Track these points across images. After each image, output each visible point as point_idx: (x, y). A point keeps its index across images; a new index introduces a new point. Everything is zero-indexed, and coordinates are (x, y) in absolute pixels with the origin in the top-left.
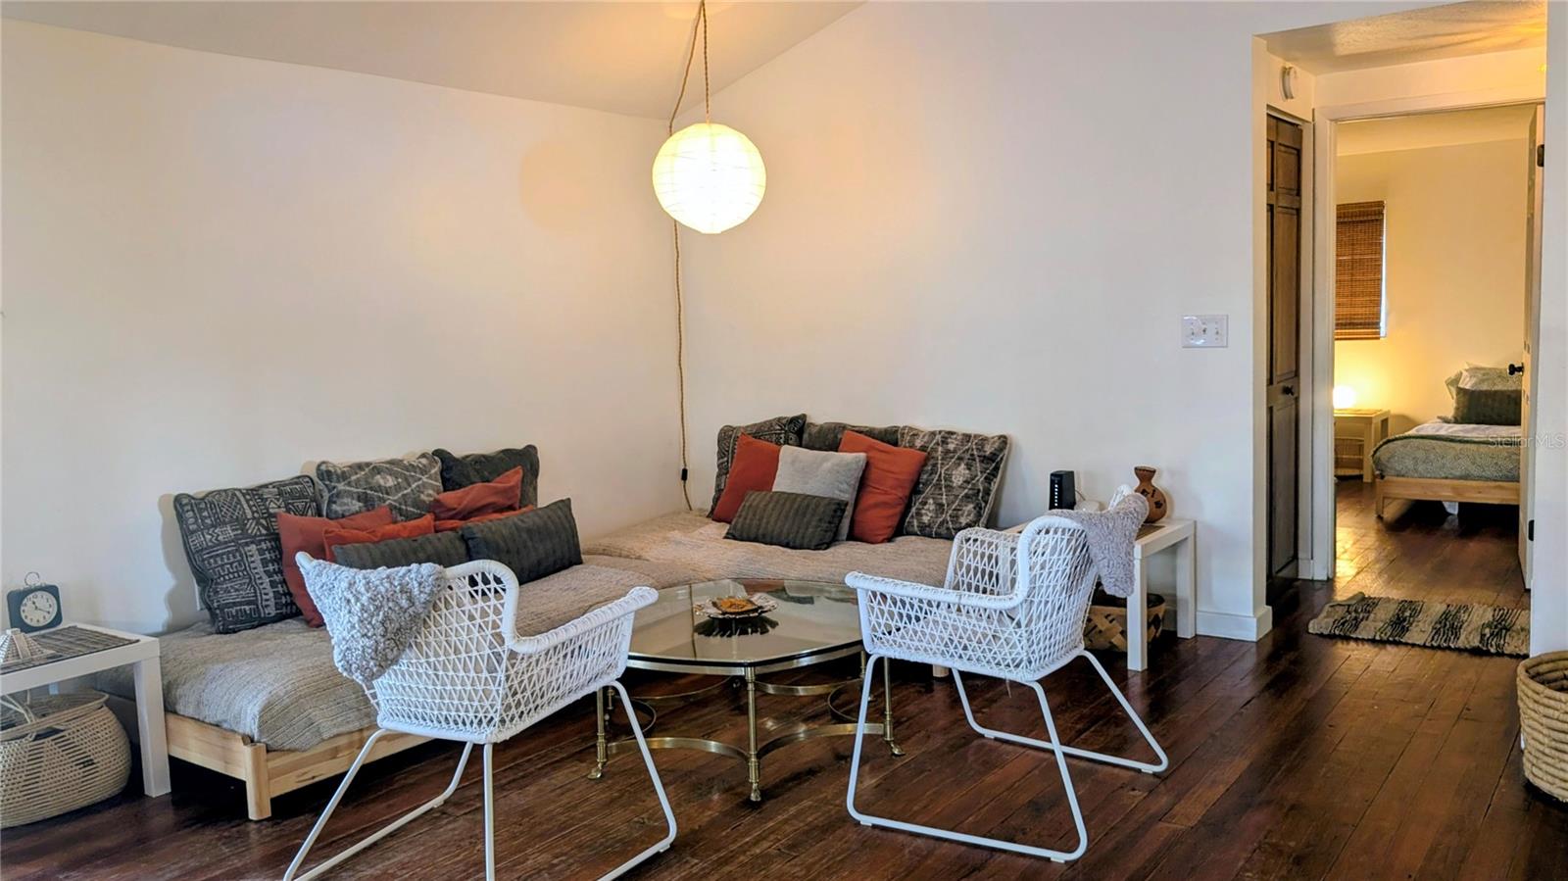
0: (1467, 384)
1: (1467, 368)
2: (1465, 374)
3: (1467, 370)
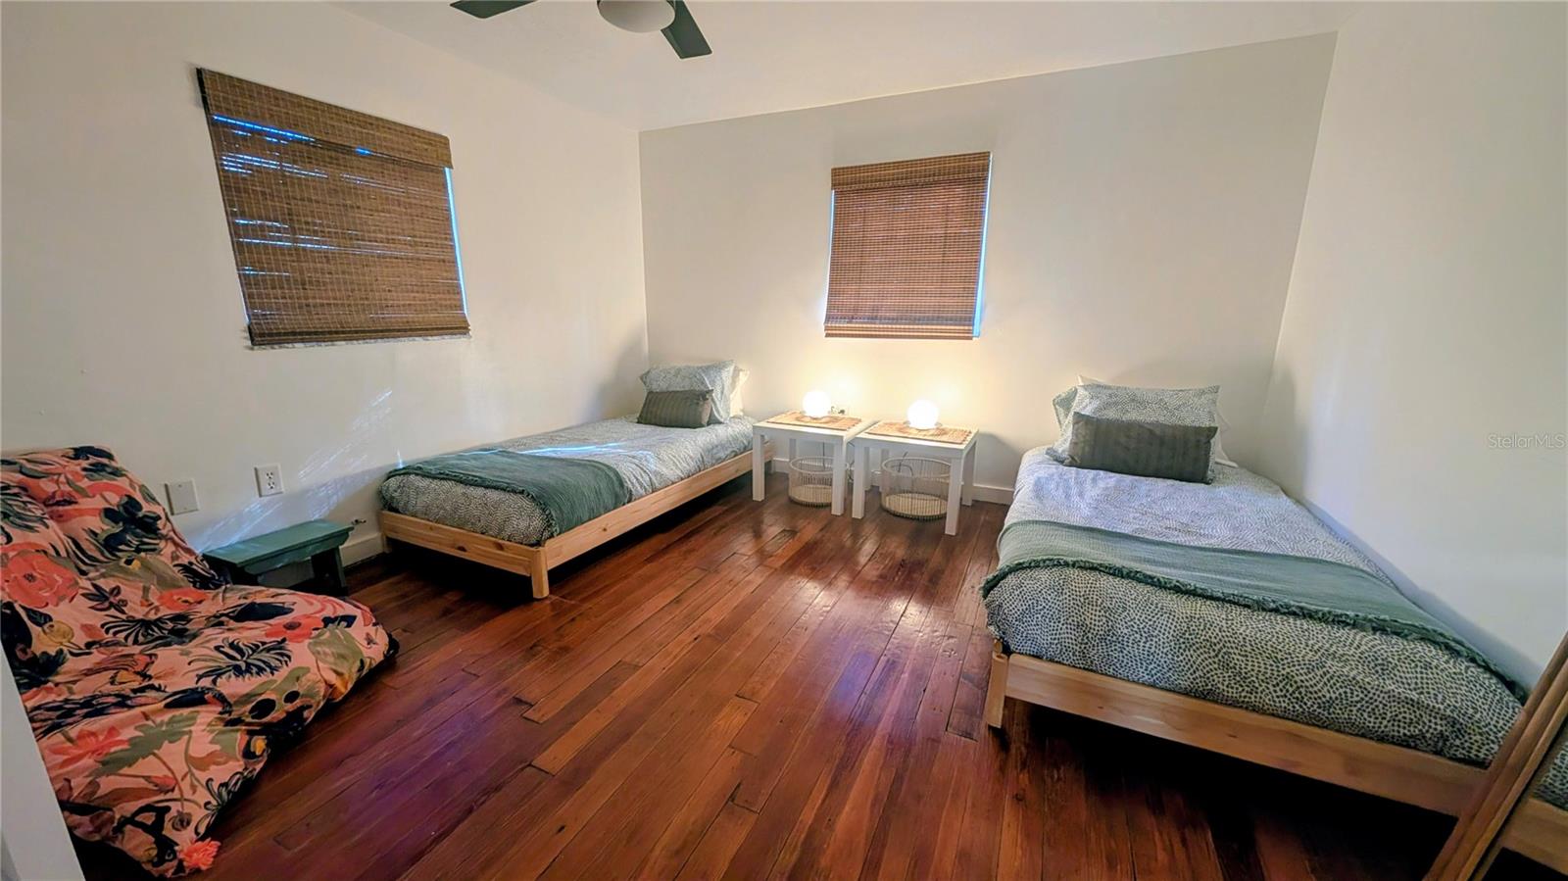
0: (1086, 406)
1: (1081, 384)
2: (1081, 392)
3: (1085, 387)
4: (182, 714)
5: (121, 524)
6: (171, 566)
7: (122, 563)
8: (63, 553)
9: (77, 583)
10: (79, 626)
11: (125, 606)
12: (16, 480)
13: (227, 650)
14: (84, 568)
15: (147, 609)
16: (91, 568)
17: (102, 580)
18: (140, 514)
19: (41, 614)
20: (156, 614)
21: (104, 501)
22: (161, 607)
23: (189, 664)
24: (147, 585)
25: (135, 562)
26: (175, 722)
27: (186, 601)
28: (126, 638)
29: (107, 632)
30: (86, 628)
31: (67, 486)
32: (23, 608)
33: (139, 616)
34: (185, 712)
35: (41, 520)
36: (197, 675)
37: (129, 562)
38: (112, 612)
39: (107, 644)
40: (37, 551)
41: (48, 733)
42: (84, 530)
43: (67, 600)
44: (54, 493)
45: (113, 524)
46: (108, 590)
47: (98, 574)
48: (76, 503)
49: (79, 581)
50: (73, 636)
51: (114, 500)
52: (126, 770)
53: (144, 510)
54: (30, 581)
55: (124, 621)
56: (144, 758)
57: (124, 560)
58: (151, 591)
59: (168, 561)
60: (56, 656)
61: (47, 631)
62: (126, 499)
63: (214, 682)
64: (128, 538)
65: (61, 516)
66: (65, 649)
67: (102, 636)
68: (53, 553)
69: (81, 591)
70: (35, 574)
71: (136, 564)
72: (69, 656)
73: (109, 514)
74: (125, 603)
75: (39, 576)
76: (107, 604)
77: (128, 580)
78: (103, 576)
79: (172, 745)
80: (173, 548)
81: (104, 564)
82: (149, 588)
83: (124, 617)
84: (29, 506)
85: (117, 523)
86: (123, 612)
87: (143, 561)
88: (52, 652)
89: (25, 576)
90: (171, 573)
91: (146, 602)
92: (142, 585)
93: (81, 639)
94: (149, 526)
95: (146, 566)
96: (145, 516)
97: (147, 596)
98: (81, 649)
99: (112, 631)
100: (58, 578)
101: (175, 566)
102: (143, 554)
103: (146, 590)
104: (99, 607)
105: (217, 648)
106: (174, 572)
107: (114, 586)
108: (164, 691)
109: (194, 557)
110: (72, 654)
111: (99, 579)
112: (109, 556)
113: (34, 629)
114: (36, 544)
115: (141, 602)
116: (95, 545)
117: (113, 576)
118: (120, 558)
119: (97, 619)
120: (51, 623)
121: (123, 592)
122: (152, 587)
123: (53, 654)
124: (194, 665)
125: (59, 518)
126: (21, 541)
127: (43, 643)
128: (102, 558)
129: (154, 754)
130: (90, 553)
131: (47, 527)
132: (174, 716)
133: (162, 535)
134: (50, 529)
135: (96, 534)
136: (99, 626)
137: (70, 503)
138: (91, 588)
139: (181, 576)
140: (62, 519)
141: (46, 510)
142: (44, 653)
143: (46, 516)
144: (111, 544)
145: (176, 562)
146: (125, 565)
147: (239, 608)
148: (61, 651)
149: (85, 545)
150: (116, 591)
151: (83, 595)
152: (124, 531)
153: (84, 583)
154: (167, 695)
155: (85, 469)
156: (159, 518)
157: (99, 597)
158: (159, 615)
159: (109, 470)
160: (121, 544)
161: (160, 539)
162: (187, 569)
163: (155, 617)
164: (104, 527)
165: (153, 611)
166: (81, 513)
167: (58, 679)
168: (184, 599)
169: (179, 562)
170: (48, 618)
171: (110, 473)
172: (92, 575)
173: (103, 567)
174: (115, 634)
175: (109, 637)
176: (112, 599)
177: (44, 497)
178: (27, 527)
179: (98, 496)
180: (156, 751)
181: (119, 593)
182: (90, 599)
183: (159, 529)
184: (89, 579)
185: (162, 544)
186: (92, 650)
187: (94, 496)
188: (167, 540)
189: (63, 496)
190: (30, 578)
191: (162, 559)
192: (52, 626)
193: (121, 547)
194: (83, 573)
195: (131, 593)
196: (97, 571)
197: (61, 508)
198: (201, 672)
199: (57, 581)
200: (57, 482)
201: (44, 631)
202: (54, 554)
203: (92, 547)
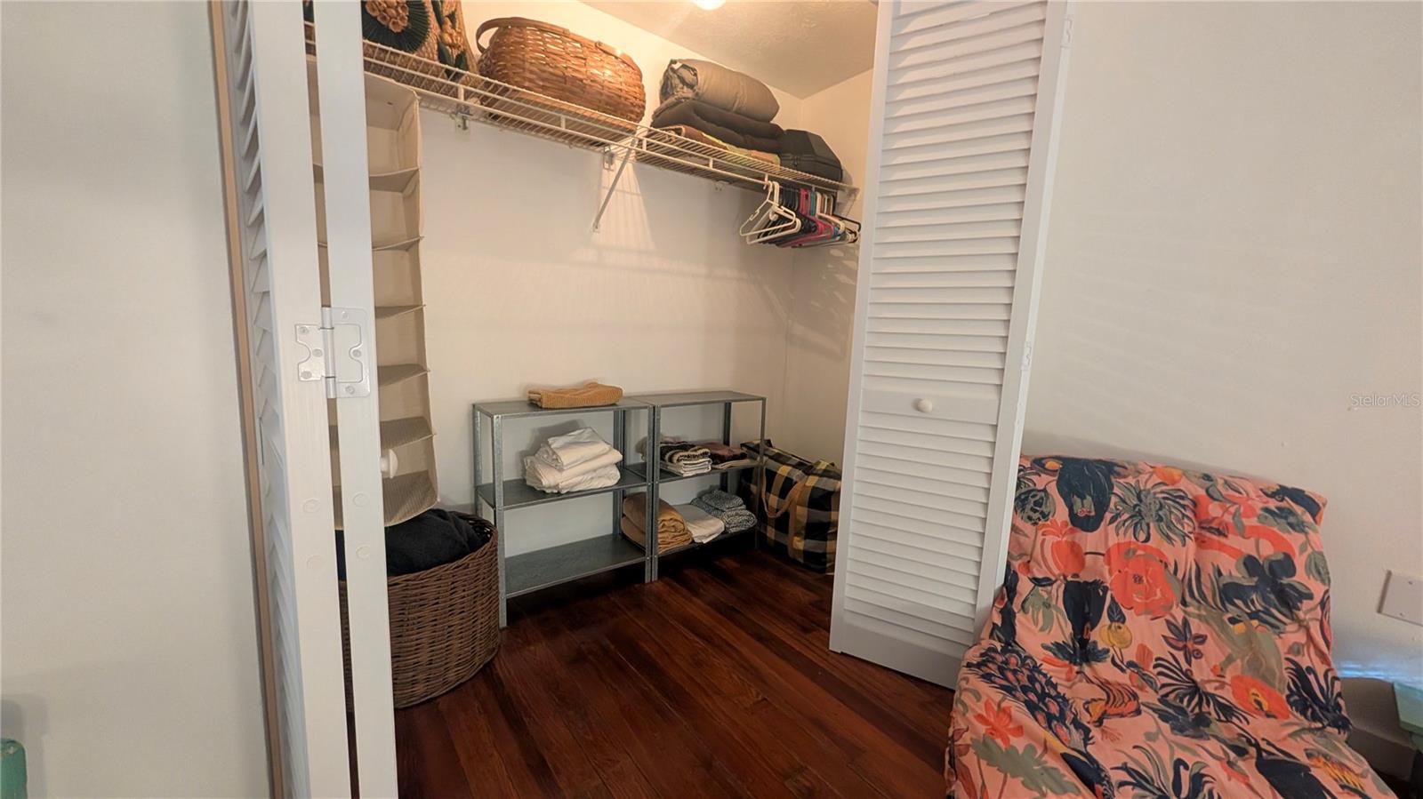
4: (1064, 776)
5: (1256, 579)
6: (1283, 656)
7: (1226, 617)
8: (1180, 575)
9: (1171, 607)
10: (1140, 642)
11: (1196, 658)
12: (1195, 494)
13: (1185, 776)
14: (1188, 599)
15: (1212, 677)
16: (1196, 604)
17: (1197, 621)
18: (1285, 581)
19: (1121, 612)
20: (1216, 689)
21: (1254, 550)
22: (1227, 687)
23: (1135, 747)
24: (1234, 656)
25: (1241, 625)
26: (1049, 775)
27: (1259, 703)
28: (1163, 686)
29: (1155, 667)
30: (1144, 651)
31: (1231, 517)
32: (1112, 598)
33: (1197, 677)
34: (1070, 777)
35: (1184, 536)
36: (1125, 764)
37: (1233, 621)
38: (1180, 655)
39: (1143, 676)
40: (1161, 561)
41: (1002, 689)
42: (1213, 565)
43: (1150, 617)
44: (1214, 519)
45: (1247, 576)
46: (1193, 633)
47: (1197, 612)
48: (1226, 536)
49: (1175, 607)
50: (1127, 647)
51: (1267, 551)
52: (983, 763)
53: (1295, 578)
54: (1135, 581)
55: (1181, 670)
56: (998, 769)
57: (1230, 615)
58: (1234, 664)
59: (1283, 650)
60: (1100, 651)
61: (1113, 628)
62: (1280, 557)
63: (1122, 784)
64: (1254, 597)
65: (1203, 542)
66: (1112, 652)
67: (1148, 666)
68: (1172, 568)
69: (1168, 617)
70: (1144, 579)
71: (1239, 628)
72: (1109, 660)
73: (1251, 564)
74: (1199, 655)
75: (1145, 581)
76: (1181, 645)
77: (1219, 636)
78: (1199, 617)
79: (1021, 785)
80: (1303, 640)
81: (1209, 608)
82: (1234, 660)
83: (1185, 666)
84: (1186, 520)
85: (1251, 574)
86: (1189, 663)
87: (1249, 630)
88: (1101, 646)
89: (1135, 575)
90: (1273, 662)
91: (1219, 673)
92: (1229, 651)
93: (1130, 655)
94: (1289, 599)
95: (1249, 638)
96: (1290, 586)
97: (1227, 666)
98: (1122, 662)
99: (1160, 669)
100: (1158, 591)
101: (1287, 659)
102: (1255, 623)
103: (1230, 660)
104: (1171, 641)
105: (1179, 763)
106: (1279, 664)
107: (1201, 633)
108: (1086, 745)
109: (1325, 667)
110: (1113, 661)
111: (1194, 617)
112: (1220, 605)
113: (1105, 619)
114: (1163, 555)
115: (1215, 667)
116: (1212, 583)
117: (1208, 623)
118: (1227, 611)
119: (1161, 650)
120: (1121, 625)
121: (1206, 644)
122: (1239, 661)
123: (1100, 648)
124: (1137, 754)
125: (1201, 543)
126: (1154, 546)
127: (1100, 635)
128: (1210, 600)
129: (1006, 776)
130: (1203, 588)
131: (1184, 545)
132: (1055, 769)
133: (1298, 618)
134: (1185, 548)
135: (1220, 574)
136: (1154, 657)
137: (1220, 533)
138: (1180, 621)
139: (1286, 674)
140: (1203, 544)
141: (1197, 530)
142: (1095, 642)
143: (1192, 536)
144: (1230, 592)
145: (1290, 656)
146: (1227, 622)
147: (1281, 756)
148: (1108, 651)
149: (1204, 578)
150: (1202, 639)
151: (1167, 621)
152: (1254, 588)
153: (1178, 613)
154: (1083, 750)
155: (1267, 510)
156: (1310, 597)
157: (1181, 636)
158: (1218, 692)
159: (1291, 519)
160: (1237, 598)
161: (1293, 619)
162: (1300, 674)
163: (1212, 691)
164: (1233, 571)
165: (1217, 684)
166: (1222, 548)
167: (1086, 669)
168: (1260, 699)
169: (1296, 659)
170: (1123, 619)
171: (1291, 525)
172: (1191, 609)
173: (1205, 610)
174: (1160, 673)
175: (1152, 672)
176: (1190, 644)
177: (1203, 518)
178: (1168, 537)
179: (1252, 540)
180: (1008, 775)
181: (1202, 642)
182: (1171, 630)
183: (1299, 609)
184: (1185, 612)
185: (1292, 627)
186: (1128, 671)
187: (1249, 538)
188: (1300, 626)
189: (1220, 524)
190: (1138, 579)
191: (1278, 642)
192: (1120, 628)
193: (1237, 601)
194: (1184, 603)
195: (1213, 652)
196: (1199, 609)
197: (1208, 534)
198: (1131, 765)
199: (1156, 595)
200: (1226, 510)
201: (1110, 627)
202: (1172, 572)
203: (1209, 585)
